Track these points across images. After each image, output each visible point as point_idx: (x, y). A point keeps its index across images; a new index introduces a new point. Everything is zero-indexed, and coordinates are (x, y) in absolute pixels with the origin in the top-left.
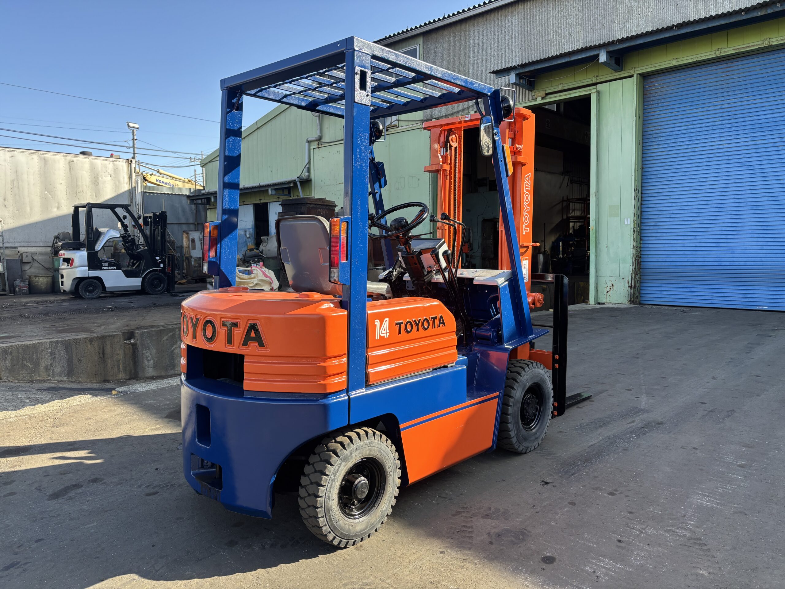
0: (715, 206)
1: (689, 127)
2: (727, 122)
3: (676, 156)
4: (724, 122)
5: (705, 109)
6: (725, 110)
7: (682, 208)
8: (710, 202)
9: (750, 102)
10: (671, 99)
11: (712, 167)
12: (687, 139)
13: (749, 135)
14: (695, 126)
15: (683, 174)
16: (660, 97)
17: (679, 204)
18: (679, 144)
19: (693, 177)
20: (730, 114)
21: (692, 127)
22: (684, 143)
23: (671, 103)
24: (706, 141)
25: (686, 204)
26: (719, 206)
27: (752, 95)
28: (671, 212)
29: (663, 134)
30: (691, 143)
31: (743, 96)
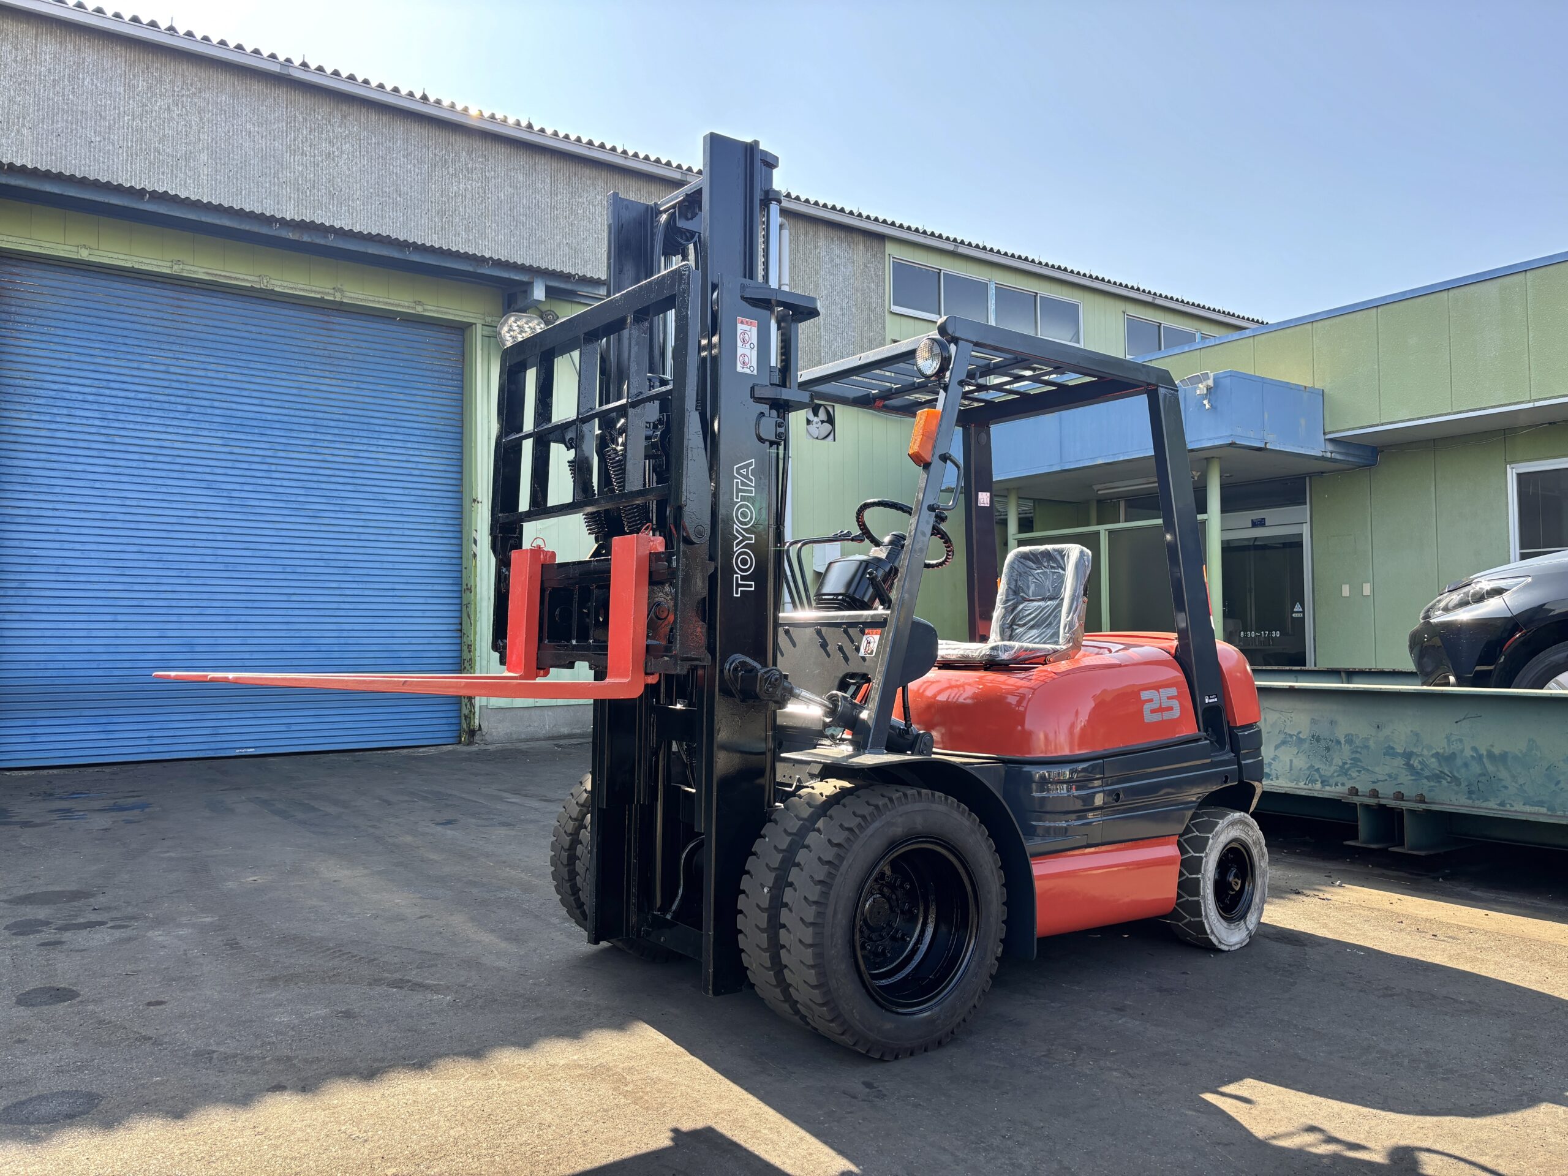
0: (156, 557)
1: (102, 391)
2: (179, 400)
3: (71, 443)
4: (173, 399)
5: (135, 365)
6: (174, 377)
7: (86, 554)
8: (146, 549)
9: (222, 375)
10: (59, 324)
11: (151, 481)
12: (96, 415)
13: (220, 434)
14: (114, 393)
15: (87, 484)
16: (33, 312)
17: (78, 546)
18: (77, 421)
19: (110, 494)
20: (184, 386)
21: (107, 392)
22: (90, 422)
23: (61, 332)
24: (138, 427)
25: (94, 547)
26: (165, 557)
27: (224, 362)
29: (42, 391)
30: (105, 423)
31: (207, 360)
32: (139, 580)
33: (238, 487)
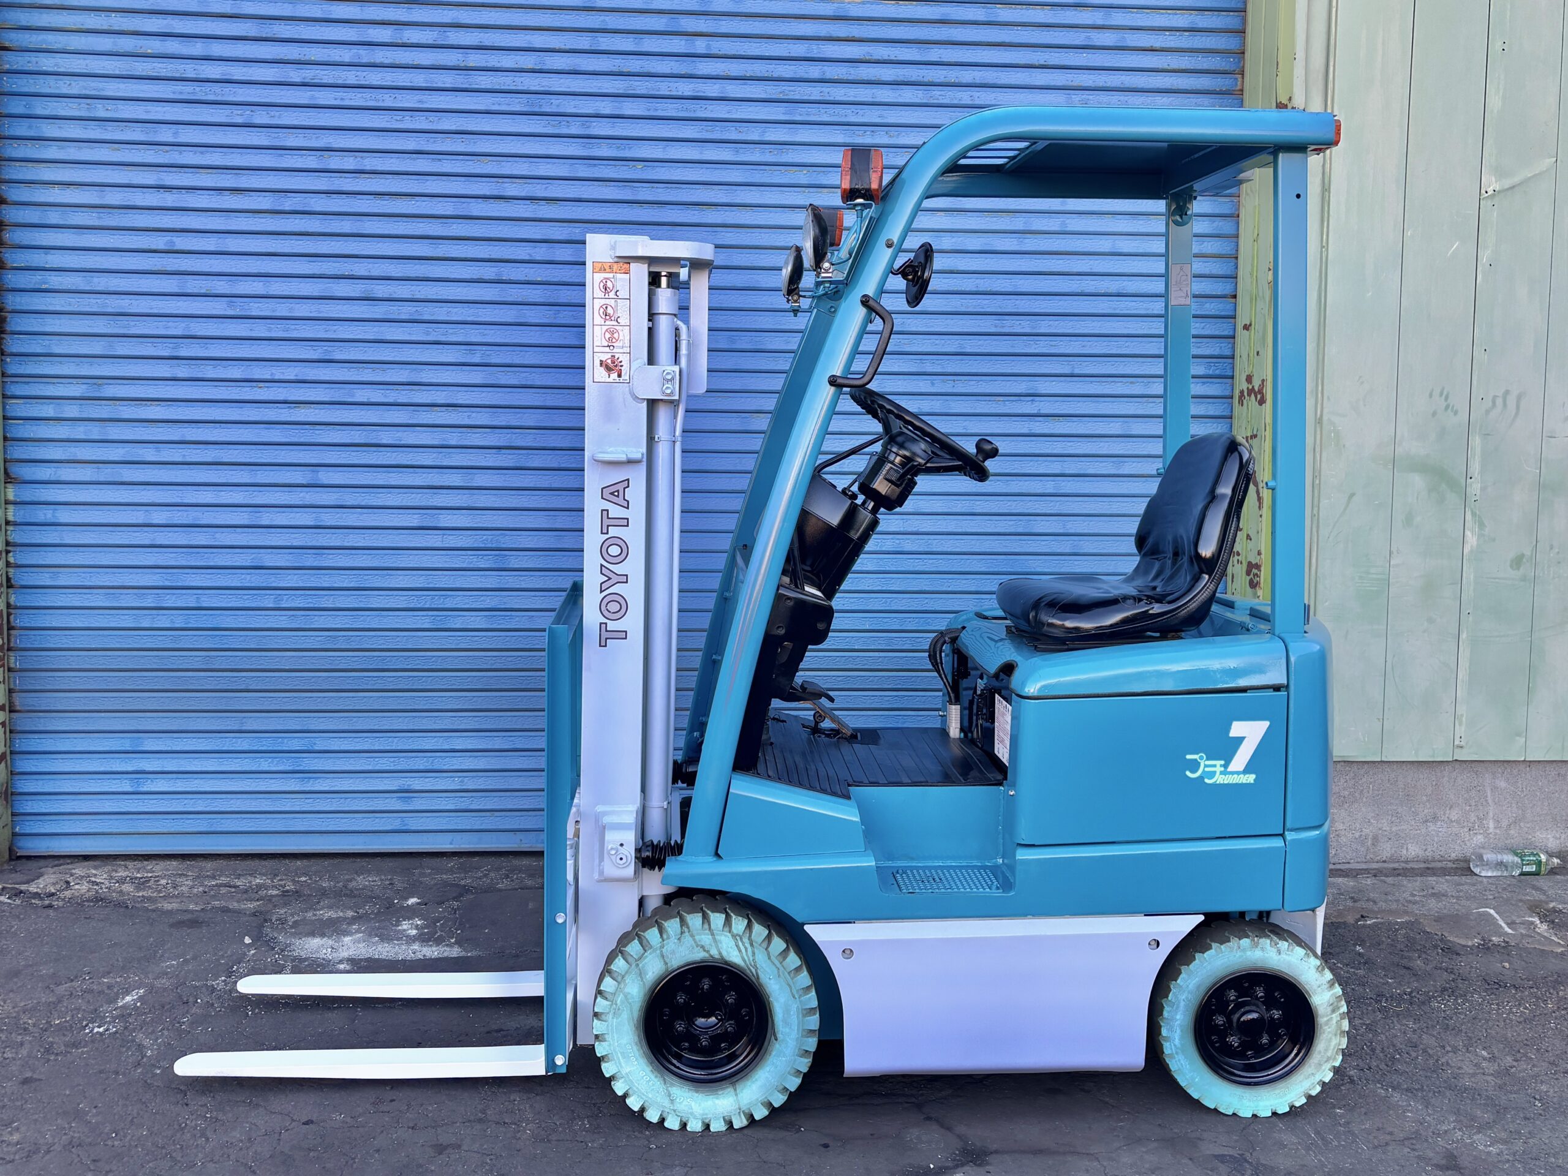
0: (406, 311)
8: (381, 289)
11: (387, 99)
15: (238, 116)
17: (221, 286)
25: (256, 287)
28: (178, 327)
32: (367, 374)
33: (606, 106)
